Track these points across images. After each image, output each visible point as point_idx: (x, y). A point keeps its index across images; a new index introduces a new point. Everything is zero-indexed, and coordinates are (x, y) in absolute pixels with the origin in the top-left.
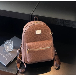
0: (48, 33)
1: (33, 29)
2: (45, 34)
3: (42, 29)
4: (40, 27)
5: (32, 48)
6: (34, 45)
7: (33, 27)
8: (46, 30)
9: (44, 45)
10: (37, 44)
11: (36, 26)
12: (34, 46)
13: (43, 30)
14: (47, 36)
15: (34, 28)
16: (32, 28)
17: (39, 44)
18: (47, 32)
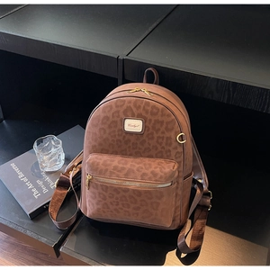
0: (167, 134)
1: (118, 112)
2: (155, 135)
3: (149, 116)
4: (141, 111)
5: (101, 173)
6: (110, 165)
7: (117, 106)
8: (162, 122)
9: (144, 174)
10: (121, 166)
11: (130, 102)
12: (107, 170)
13: (150, 120)
14: (164, 145)
15: (122, 110)
16: (114, 109)
17: (128, 166)
18: (163, 133)
